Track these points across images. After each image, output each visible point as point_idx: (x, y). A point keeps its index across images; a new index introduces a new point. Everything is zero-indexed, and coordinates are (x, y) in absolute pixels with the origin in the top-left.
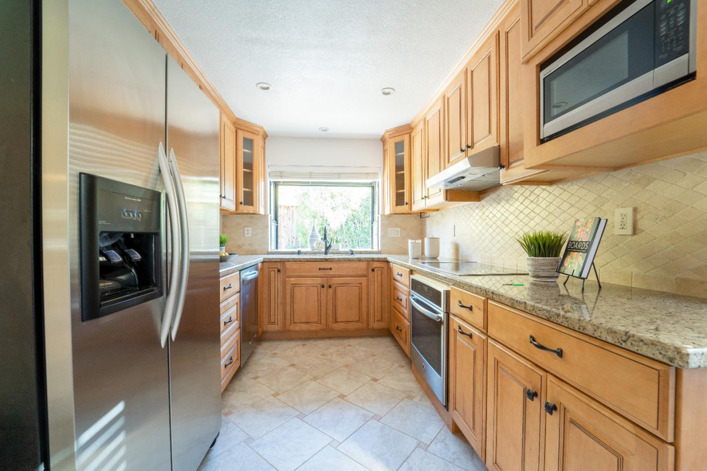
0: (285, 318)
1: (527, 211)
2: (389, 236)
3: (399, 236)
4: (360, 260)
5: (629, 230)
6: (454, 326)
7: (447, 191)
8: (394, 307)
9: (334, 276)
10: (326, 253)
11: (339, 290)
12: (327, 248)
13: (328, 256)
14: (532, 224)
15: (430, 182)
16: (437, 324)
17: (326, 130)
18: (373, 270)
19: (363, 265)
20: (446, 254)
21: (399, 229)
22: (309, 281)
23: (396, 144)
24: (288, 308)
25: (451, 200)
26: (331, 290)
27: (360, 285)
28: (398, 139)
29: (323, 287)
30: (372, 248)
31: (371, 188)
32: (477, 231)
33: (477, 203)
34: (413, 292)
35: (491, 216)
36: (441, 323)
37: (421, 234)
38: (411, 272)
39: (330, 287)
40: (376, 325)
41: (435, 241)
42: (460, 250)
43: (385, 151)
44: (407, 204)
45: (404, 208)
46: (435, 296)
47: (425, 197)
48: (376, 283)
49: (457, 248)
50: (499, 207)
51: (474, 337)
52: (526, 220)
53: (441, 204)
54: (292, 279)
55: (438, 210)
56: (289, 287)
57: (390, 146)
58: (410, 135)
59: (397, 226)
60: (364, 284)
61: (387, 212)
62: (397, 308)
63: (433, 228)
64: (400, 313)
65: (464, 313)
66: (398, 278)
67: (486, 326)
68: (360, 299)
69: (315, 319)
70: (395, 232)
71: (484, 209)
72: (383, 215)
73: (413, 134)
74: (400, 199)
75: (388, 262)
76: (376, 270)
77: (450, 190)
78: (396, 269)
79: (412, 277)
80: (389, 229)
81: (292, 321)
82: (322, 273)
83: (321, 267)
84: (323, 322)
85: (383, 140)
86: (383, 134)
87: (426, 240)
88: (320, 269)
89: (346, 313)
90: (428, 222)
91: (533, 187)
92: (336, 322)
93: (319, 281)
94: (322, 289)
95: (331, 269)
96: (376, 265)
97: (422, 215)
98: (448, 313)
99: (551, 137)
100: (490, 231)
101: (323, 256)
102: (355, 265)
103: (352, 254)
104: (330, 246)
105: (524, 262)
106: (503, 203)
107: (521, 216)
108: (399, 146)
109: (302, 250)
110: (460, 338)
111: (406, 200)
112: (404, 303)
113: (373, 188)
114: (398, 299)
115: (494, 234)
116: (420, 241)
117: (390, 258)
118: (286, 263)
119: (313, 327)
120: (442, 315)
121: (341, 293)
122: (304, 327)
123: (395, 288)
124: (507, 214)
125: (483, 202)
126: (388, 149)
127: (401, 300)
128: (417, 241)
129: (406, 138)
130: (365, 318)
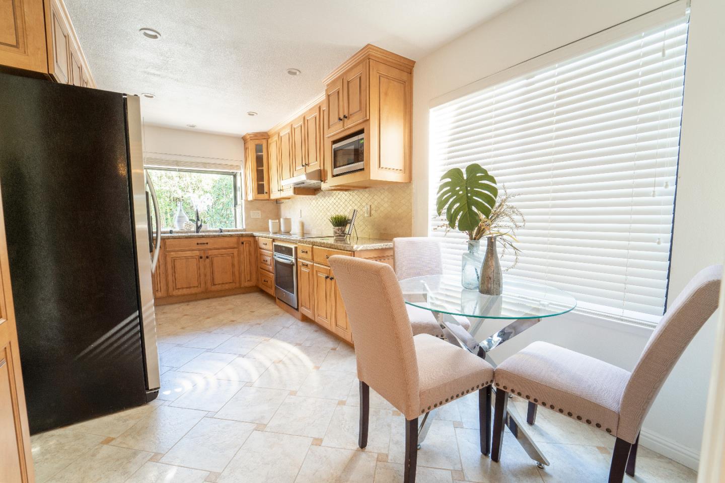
0: (167, 285)
1: (337, 204)
2: (252, 217)
3: (260, 217)
4: (231, 236)
5: (369, 215)
6: (300, 264)
7: (295, 188)
8: (262, 269)
9: (211, 249)
10: (197, 232)
11: (215, 260)
12: (198, 228)
13: (200, 234)
14: (339, 211)
15: (283, 183)
16: (290, 266)
17: (194, 127)
18: (243, 243)
19: (234, 240)
20: (296, 229)
21: (259, 212)
22: (189, 254)
23: (257, 145)
24: (170, 278)
25: (298, 194)
26: (208, 260)
27: (232, 255)
28: (257, 142)
29: (201, 258)
30: (236, 227)
31: (232, 176)
32: (314, 214)
33: (314, 196)
34: (275, 253)
35: (321, 205)
36: (293, 265)
37: (278, 216)
38: (274, 240)
39: (207, 257)
40: (247, 284)
41: (288, 221)
42: (305, 226)
43: (246, 149)
44: (266, 193)
45: (265, 196)
46: (288, 251)
47: (281, 190)
48: (245, 253)
49: (303, 225)
50: (325, 200)
51: (308, 265)
52: (337, 209)
53: (292, 196)
54: (172, 253)
55: (289, 198)
56: (169, 260)
57: (252, 146)
58: (267, 141)
59: (258, 209)
60: (236, 254)
61: (250, 198)
62: (263, 268)
63: (287, 211)
64: (267, 270)
65: (304, 255)
66: (263, 246)
67: (313, 259)
68: (233, 265)
69: (196, 284)
70: (257, 214)
71: (318, 201)
72: (246, 201)
73: (270, 141)
74: (260, 189)
75: (254, 237)
76: (244, 243)
77: (297, 188)
78: (262, 241)
79: (274, 243)
80: (251, 211)
81: (175, 288)
82: (200, 247)
83: (199, 242)
84: (203, 285)
85: (244, 139)
86: (244, 135)
87: (282, 220)
88: (198, 244)
89: (222, 277)
90: (283, 207)
91: (339, 192)
92: (214, 285)
93: (197, 253)
94: (200, 260)
95: (207, 243)
96: (244, 239)
97: (277, 202)
98: (296, 259)
99: (337, 175)
100: (321, 214)
101: (196, 234)
102: (227, 239)
103: (221, 232)
104: (201, 226)
105: (330, 230)
106: (327, 198)
107: (335, 206)
108: (259, 149)
109: (174, 230)
110: (304, 269)
111: (266, 190)
112: (269, 262)
113: (235, 176)
114: (264, 261)
115: (323, 216)
116: (278, 221)
117: (255, 234)
118: (166, 240)
119: (193, 291)
120: (294, 261)
121: (217, 261)
122: (185, 291)
123: (261, 254)
124: (328, 204)
125: (317, 196)
126: (250, 148)
127: (267, 261)
128: (276, 221)
129: (264, 143)
130: (237, 279)
